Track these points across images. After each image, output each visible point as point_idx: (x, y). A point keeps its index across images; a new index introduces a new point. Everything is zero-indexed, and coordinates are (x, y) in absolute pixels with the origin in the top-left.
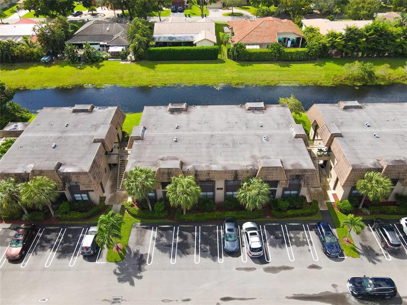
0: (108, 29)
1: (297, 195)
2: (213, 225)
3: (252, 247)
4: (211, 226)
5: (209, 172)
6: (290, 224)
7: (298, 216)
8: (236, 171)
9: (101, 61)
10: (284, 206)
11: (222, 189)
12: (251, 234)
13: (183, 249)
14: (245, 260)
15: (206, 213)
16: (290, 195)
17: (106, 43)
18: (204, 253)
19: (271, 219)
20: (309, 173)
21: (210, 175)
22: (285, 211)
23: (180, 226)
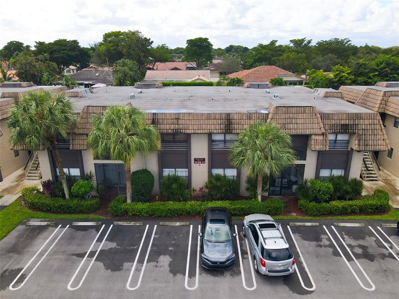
0: (97, 74)
1: (345, 177)
2: (184, 224)
3: (266, 247)
4: (178, 224)
5: (177, 118)
6: (342, 224)
7: (353, 212)
8: (228, 115)
10: (323, 189)
11: (203, 160)
12: (262, 226)
14: (250, 284)
15: (171, 202)
16: (331, 168)
17: (91, 83)
19: (300, 217)
20: (367, 122)
21: (180, 122)
22: (327, 202)
23: (116, 223)
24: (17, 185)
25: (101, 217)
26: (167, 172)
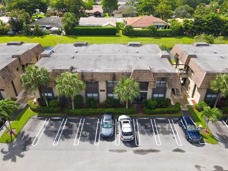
0: (52, 20)
1: (164, 97)
2: (95, 118)
3: (123, 131)
4: (93, 118)
5: (92, 74)
6: (158, 119)
7: (164, 113)
8: (114, 73)
9: (45, 35)
10: (153, 104)
11: (104, 91)
12: (124, 122)
13: (67, 134)
14: (117, 143)
15: (90, 109)
16: (159, 94)
17: (49, 26)
18: (83, 138)
19: (143, 115)
21: (93, 76)
22: (154, 109)
23: (68, 118)
24: (25, 98)
25: (62, 115)
26: (89, 95)
